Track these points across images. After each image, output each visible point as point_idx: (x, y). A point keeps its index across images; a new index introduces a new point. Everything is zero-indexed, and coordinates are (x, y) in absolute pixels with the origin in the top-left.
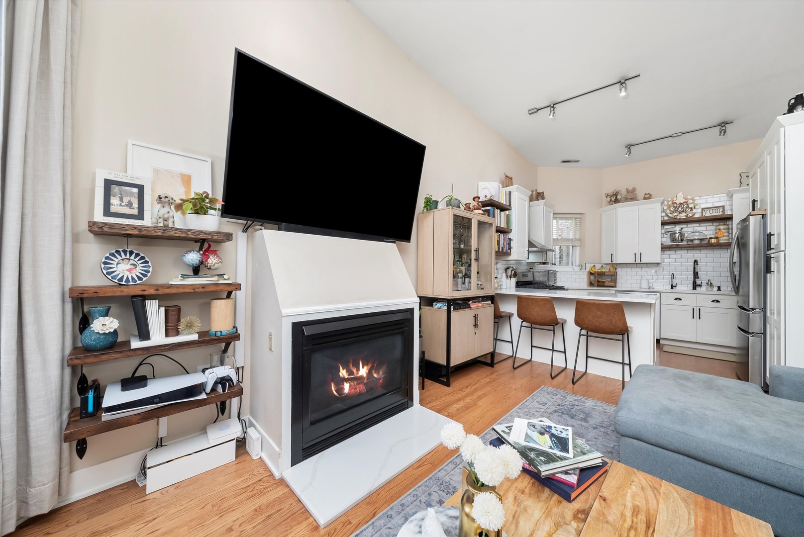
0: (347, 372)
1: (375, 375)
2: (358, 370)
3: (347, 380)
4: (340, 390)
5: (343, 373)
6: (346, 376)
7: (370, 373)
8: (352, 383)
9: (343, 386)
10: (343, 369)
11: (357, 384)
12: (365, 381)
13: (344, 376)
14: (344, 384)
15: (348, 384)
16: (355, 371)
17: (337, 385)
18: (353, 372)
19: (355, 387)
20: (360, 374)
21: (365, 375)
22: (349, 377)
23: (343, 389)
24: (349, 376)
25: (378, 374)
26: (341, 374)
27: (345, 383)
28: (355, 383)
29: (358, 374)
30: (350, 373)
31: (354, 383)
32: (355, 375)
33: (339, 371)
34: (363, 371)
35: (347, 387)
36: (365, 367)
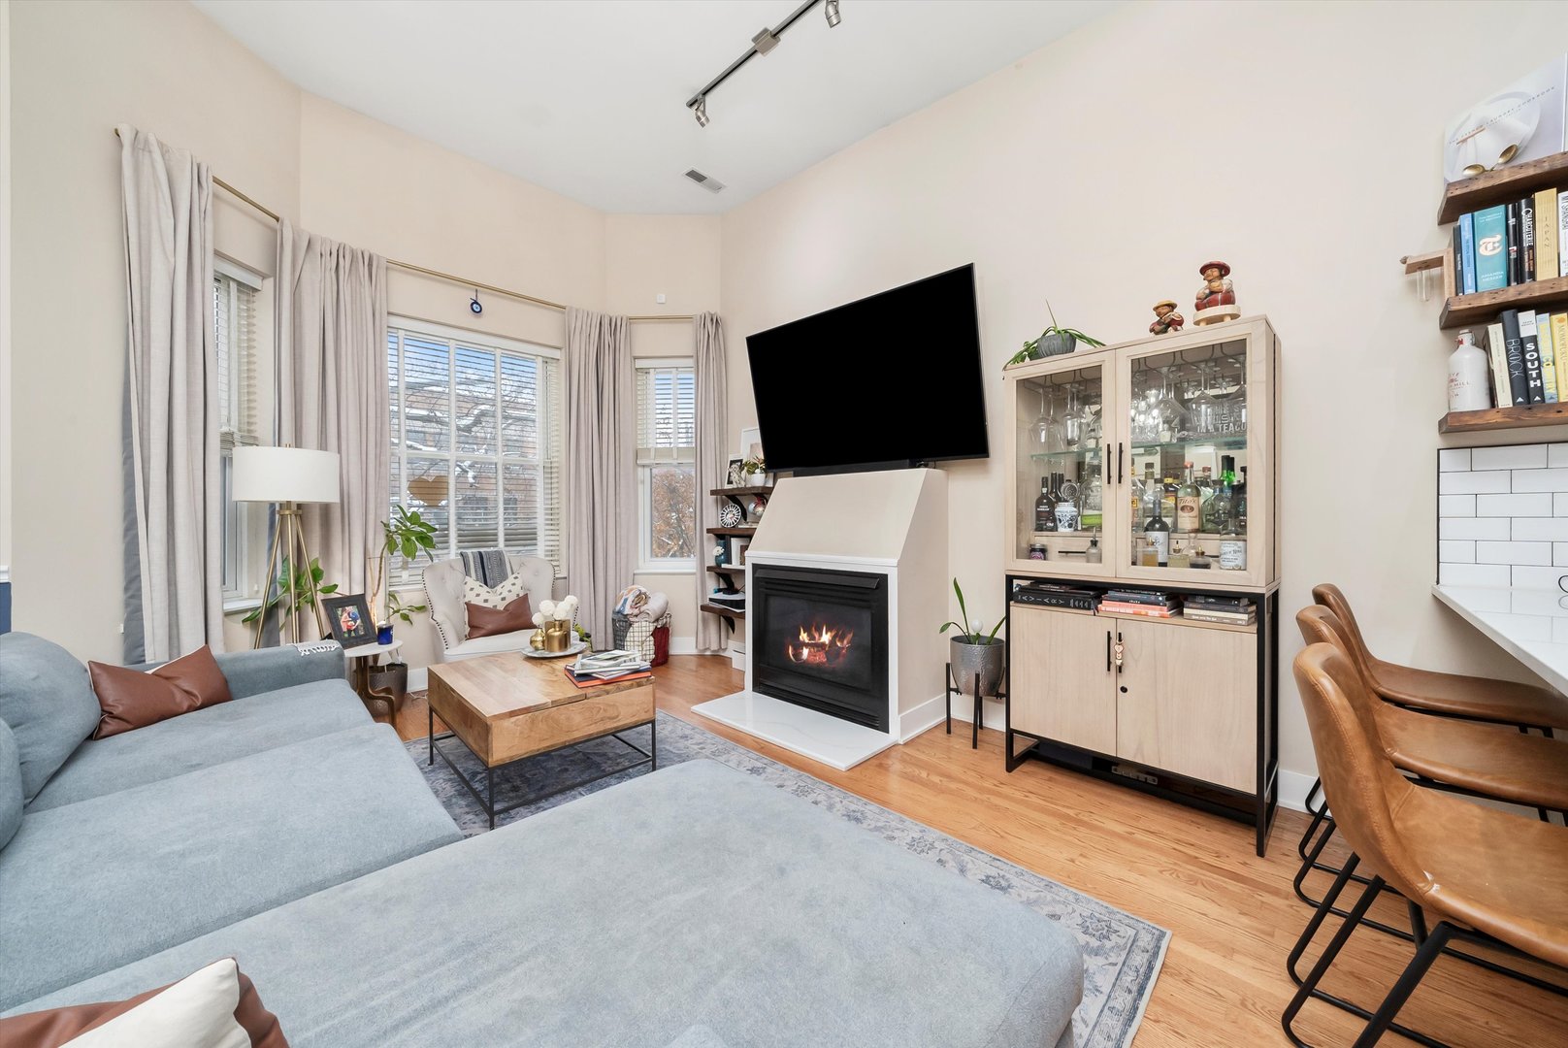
0: (808, 636)
1: (839, 644)
2: (821, 635)
3: (807, 645)
4: (797, 655)
5: (804, 637)
6: (807, 641)
7: (832, 642)
8: (812, 650)
9: (801, 651)
10: (804, 632)
11: (818, 651)
12: (826, 650)
13: (804, 640)
14: (803, 649)
15: (808, 650)
16: (817, 636)
17: (794, 649)
18: (815, 637)
19: (815, 654)
20: (822, 640)
21: (827, 643)
22: (810, 642)
23: (801, 653)
24: (810, 640)
25: (842, 642)
26: (801, 638)
28: (815, 649)
29: (820, 639)
30: (811, 637)
32: (817, 640)
33: (800, 634)
34: (826, 638)
35: (805, 652)
36: (829, 634)
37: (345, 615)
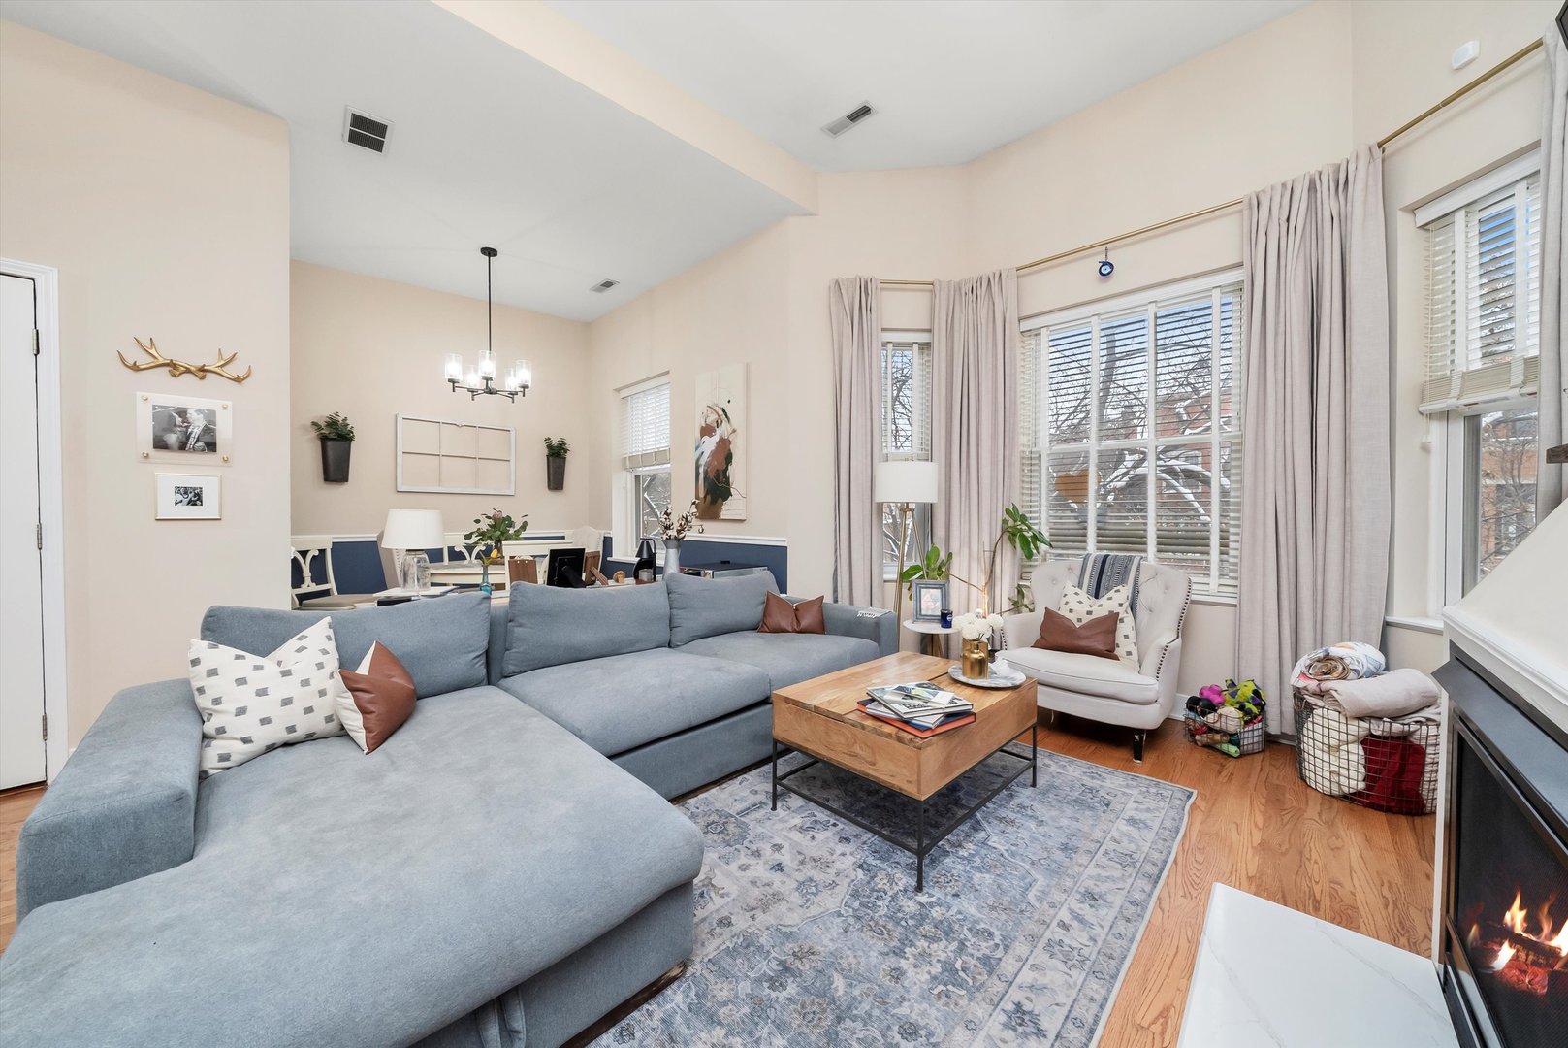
0: (1527, 919)
3: (1516, 940)
5: (1515, 917)
6: (1519, 930)
8: (1523, 955)
9: (1496, 948)
10: (1521, 908)
11: (1535, 963)
12: (1557, 968)
13: (1513, 926)
14: (1501, 944)
15: (1513, 951)
16: (1546, 928)
18: (1541, 930)
19: (1525, 968)
22: (1525, 935)
23: (1494, 954)
24: (1526, 931)
26: (1508, 916)
27: (1506, 945)
28: (1531, 957)
29: (1551, 939)
30: (1533, 925)
31: (1527, 955)
32: (1542, 939)
33: (1508, 907)
35: (1505, 954)
37: (928, 595)
